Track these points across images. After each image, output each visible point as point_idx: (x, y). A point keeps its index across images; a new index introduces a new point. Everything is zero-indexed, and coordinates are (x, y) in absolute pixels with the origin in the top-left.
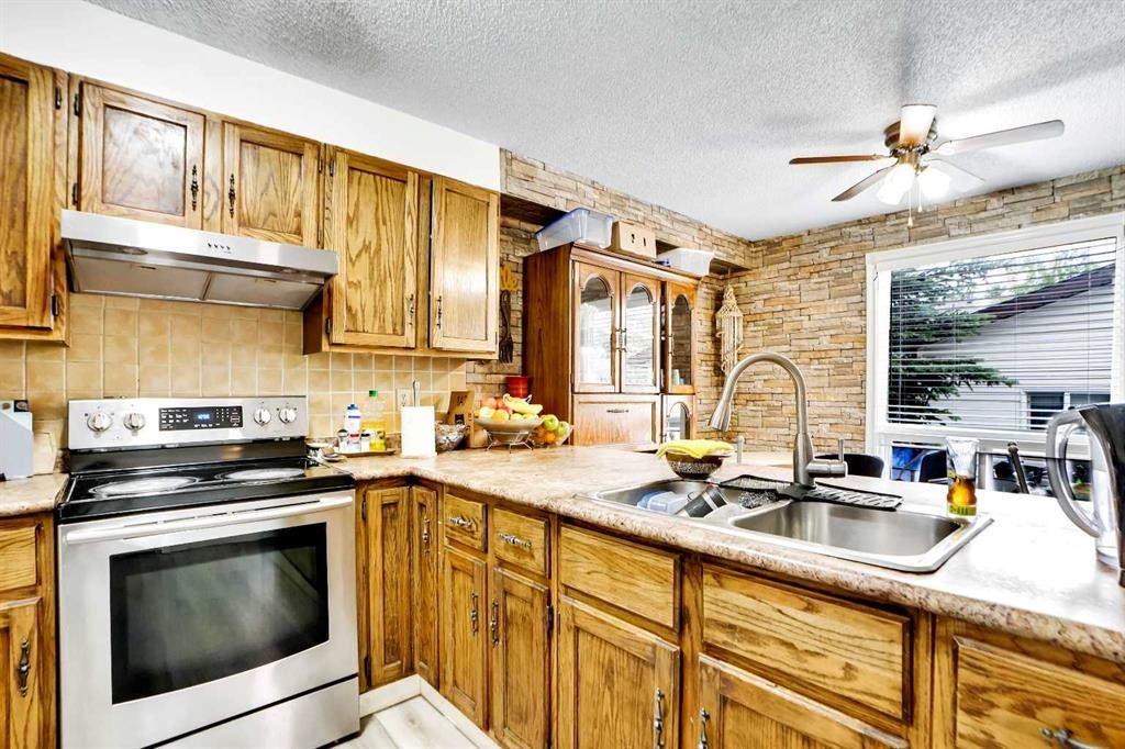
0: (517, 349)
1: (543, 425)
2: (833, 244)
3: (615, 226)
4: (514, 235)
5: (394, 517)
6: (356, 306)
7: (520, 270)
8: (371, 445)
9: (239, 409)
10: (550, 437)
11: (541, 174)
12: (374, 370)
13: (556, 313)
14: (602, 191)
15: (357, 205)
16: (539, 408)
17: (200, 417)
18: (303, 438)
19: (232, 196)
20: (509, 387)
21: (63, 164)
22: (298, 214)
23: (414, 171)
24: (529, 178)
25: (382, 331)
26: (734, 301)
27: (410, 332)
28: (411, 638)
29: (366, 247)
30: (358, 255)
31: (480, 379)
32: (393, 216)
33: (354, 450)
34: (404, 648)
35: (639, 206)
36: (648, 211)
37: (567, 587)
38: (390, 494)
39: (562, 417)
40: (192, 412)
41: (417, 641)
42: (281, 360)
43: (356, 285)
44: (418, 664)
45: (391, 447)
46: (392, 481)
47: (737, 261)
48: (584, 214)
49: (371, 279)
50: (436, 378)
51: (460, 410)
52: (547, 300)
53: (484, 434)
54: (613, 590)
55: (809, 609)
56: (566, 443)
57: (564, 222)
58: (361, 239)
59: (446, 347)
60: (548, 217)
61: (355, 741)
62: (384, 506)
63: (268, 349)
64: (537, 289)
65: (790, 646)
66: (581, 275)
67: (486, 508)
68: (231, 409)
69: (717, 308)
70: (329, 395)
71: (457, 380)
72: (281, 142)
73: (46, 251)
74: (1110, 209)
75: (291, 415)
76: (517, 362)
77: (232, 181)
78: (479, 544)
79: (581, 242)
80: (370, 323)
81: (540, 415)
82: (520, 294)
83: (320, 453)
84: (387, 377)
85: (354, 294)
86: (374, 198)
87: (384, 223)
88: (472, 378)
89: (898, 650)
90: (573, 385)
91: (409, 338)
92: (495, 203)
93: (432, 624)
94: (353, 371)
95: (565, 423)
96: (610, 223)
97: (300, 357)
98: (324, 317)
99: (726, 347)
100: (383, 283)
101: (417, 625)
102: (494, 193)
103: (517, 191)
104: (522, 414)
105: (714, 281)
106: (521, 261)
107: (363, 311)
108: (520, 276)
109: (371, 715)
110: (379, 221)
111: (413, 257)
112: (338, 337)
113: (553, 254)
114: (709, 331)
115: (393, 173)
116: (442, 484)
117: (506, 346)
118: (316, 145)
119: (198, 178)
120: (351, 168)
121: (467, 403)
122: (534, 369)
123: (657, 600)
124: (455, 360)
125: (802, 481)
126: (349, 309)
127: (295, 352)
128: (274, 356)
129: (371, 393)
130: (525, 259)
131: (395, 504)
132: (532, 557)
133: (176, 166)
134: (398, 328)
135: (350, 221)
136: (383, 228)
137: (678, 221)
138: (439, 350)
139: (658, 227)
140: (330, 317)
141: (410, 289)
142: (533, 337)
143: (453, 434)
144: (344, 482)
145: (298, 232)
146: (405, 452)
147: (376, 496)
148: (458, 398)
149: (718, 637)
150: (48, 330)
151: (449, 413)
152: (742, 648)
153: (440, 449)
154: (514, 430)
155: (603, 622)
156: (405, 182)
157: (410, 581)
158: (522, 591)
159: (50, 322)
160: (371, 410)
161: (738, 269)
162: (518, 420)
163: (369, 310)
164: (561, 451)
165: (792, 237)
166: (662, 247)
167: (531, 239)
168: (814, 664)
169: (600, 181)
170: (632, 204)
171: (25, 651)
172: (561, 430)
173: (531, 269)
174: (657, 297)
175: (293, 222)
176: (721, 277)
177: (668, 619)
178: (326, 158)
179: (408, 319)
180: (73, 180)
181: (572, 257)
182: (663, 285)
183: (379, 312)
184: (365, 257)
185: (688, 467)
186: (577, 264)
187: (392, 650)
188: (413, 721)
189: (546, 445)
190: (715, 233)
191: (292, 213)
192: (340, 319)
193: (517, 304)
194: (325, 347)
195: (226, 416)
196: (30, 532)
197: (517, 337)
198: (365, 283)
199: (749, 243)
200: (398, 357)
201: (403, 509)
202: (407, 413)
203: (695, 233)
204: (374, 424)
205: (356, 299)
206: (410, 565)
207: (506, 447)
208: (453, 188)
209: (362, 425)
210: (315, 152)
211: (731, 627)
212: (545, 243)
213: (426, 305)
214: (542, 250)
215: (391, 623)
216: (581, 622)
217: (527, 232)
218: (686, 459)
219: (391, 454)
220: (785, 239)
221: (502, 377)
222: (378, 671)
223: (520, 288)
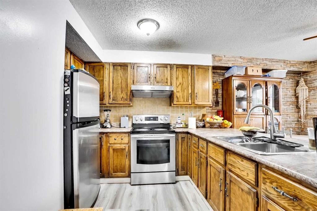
0: (220, 103)
1: (223, 122)
3: (246, 69)
4: (219, 74)
5: (184, 140)
6: (178, 96)
7: (221, 83)
8: (183, 125)
9: (158, 117)
10: (226, 126)
11: (224, 58)
12: (184, 109)
13: (229, 94)
14: (244, 58)
15: (178, 75)
16: (223, 118)
17: (151, 119)
18: (169, 123)
19: (155, 78)
20: (218, 113)
21: (132, 77)
22: (167, 79)
23: (190, 65)
24: (220, 60)
25: (184, 101)
26: (304, 83)
27: (190, 101)
28: (187, 167)
29: (180, 84)
30: (179, 85)
31: (210, 111)
32: (186, 76)
33: (179, 126)
34: (186, 169)
35: (258, 60)
36: (262, 61)
37: (210, 156)
38: (183, 135)
39: (230, 120)
40: (150, 117)
41: (188, 168)
42: (165, 107)
43: (178, 92)
44: (188, 173)
45: (187, 126)
46: (184, 133)
47: (304, 70)
48: (236, 68)
49: (181, 90)
50: (198, 111)
51: (204, 119)
52: (227, 90)
53: (208, 125)
54: (215, 157)
56: (231, 127)
57: (231, 69)
58: (179, 82)
59: (198, 104)
60: (228, 68)
61: (174, 184)
62: (182, 138)
63: (163, 105)
64: (225, 88)
65: (239, 169)
66: (236, 83)
67: (199, 139)
68: (156, 117)
69: (297, 86)
70: (175, 115)
71: (204, 111)
72: (163, 66)
73: (130, 92)
75: (167, 119)
76: (220, 107)
77: (155, 75)
78: (197, 147)
79: (235, 75)
80: (181, 100)
81: (223, 120)
82: (221, 89)
83: (172, 127)
84: (187, 111)
85: (178, 94)
86: (182, 73)
87: (184, 78)
88: (208, 111)
89: (254, 170)
90: (233, 113)
91: (190, 102)
92: (210, 68)
93: (190, 164)
94: (180, 109)
95: (230, 123)
96: (244, 68)
97: (169, 107)
98: (172, 99)
99: (300, 99)
100: (184, 91)
101: (188, 164)
102: (210, 66)
103: (217, 64)
104: (217, 120)
105: (296, 77)
106: (221, 81)
107: (180, 97)
108: (221, 85)
109: (178, 181)
110: (183, 77)
111: (191, 84)
112: (175, 103)
113: (228, 78)
114: (294, 94)
115: (185, 67)
116: (192, 134)
117: (217, 103)
118: (170, 64)
119: (150, 76)
120: (177, 68)
121: (205, 117)
122: (224, 108)
123: (221, 159)
124: (203, 107)
125: (273, 138)
126: (177, 97)
127: (168, 106)
128: (164, 107)
129: (183, 114)
130: (222, 80)
131: (184, 138)
132: (204, 149)
133: (147, 74)
134: (188, 100)
135: (177, 78)
136: (184, 79)
137: (274, 62)
138: (197, 105)
139: (266, 65)
140: (173, 99)
141: (190, 91)
142: (224, 100)
143: (201, 124)
144: (174, 132)
145: (167, 82)
146: (189, 127)
147: (180, 135)
148: (204, 115)
149: (230, 167)
150: (130, 104)
151: (202, 119)
152: (233, 169)
153: (197, 127)
154: (215, 123)
155: (214, 163)
156: (188, 68)
157: (187, 155)
158: (203, 157)
159: (130, 103)
160: (183, 118)
161: (304, 73)
162: (215, 121)
163: (181, 97)
164: (229, 129)
166: (265, 71)
167: (224, 75)
168: (243, 173)
169: (243, 55)
170: (255, 60)
171: (127, 152)
172: (228, 124)
173: (223, 83)
174: (264, 87)
175: (166, 81)
176: (299, 75)
177: (222, 162)
178: (171, 66)
179: (189, 98)
180: (133, 80)
181: (233, 79)
182: (266, 83)
183: (183, 97)
184: (180, 86)
185: (246, 133)
186: (234, 80)
187: (183, 169)
188: (186, 184)
189: (225, 128)
190: (291, 62)
191: (166, 79)
192: (175, 99)
193: (220, 92)
194: (172, 105)
195: (155, 119)
196: (128, 135)
197: (220, 100)
198: (180, 91)
199: (311, 62)
200: (189, 107)
201: (186, 139)
202: (190, 119)
203: (282, 64)
204: (183, 121)
205: (178, 95)
206: (187, 151)
207: (213, 128)
208: (199, 67)
209: (181, 121)
210: (170, 66)
211: (232, 165)
212: (227, 75)
213: (193, 95)
214: (226, 77)
215: (183, 163)
216: (212, 164)
217: (222, 73)
218: (245, 131)
219: (187, 128)
221: (216, 110)
223: (221, 88)
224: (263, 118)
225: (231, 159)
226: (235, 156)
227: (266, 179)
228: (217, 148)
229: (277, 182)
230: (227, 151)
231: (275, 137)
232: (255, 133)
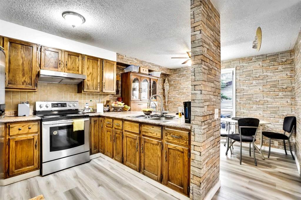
0: (120, 92)
1: (124, 107)
2: (186, 70)
3: (140, 68)
4: (119, 69)
5: (96, 123)
6: (89, 85)
7: (121, 76)
8: (91, 111)
9: (66, 104)
10: (126, 109)
11: (125, 57)
12: (91, 96)
13: (128, 85)
14: (137, 60)
15: (89, 66)
16: (124, 104)
17: (59, 105)
18: (77, 109)
19: (66, 65)
20: (118, 100)
21: (38, 60)
22: (78, 68)
23: (100, 58)
24: (122, 59)
25: (93, 89)
26: (167, 81)
27: (99, 89)
28: (99, 146)
29: (90, 73)
30: (89, 75)
31: (112, 98)
32: (95, 67)
33: (87, 112)
34: (98, 147)
35: (146, 63)
36: (148, 64)
37: (125, 131)
38: (95, 119)
39: (128, 105)
40: (57, 104)
41: (100, 146)
42: (73, 94)
43: (88, 80)
44: (100, 150)
45: (95, 111)
46: (96, 116)
47: (168, 73)
48: (133, 66)
49: (91, 79)
50: (103, 98)
51: (108, 104)
52: (126, 82)
53: (113, 109)
54: (131, 130)
55: (153, 128)
56: (129, 110)
57: (129, 67)
58: (89, 72)
59: (106, 92)
60: (127, 66)
62: (94, 121)
63: (70, 92)
64: (124, 80)
65: (151, 133)
66: (132, 77)
67: (113, 120)
68: (64, 104)
69: (164, 83)
70: (82, 101)
71: (108, 98)
72: (75, 54)
73: (35, 76)
74: (231, 67)
75: (76, 105)
76: (120, 95)
77: (66, 62)
78: (111, 126)
79: (133, 71)
80: (91, 88)
81: (124, 105)
82: (121, 81)
83: (81, 112)
84: (93, 98)
85: (88, 82)
86: (92, 64)
87: (94, 69)
88: (111, 98)
89: (161, 131)
90: (131, 99)
91: (99, 90)
92: (115, 64)
93: (103, 142)
94: (87, 96)
95: (129, 107)
96: (139, 67)
97: (77, 94)
98: (83, 87)
99: (166, 91)
100: (94, 80)
101: (100, 143)
102: (115, 62)
103: (120, 61)
104: (120, 105)
105: (164, 77)
106: (121, 74)
107: (90, 85)
108: (121, 77)
109: (92, 159)
110: (93, 68)
111: (99, 75)
112: (85, 90)
113: (127, 73)
114: (162, 87)
115: (95, 59)
116: (105, 117)
117: (117, 91)
118: (81, 54)
119: (61, 62)
120: (88, 59)
121: (109, 103)
122: (123, 96)
123: (136, 130)
124: (107, 94)
125: (162, 114)
126: (87, 85)
127: (76, 93)
128: (72, 94)
129: (91, 101)
130: (122, 74)
131: (96, 121)
132: (120, 127)
133: (56, 60)
134: (97, 89)
135: (88, 68)
136: (94, 70)
137: (154, 66)
138: (104, 92)
140: (84, 86)
141: (99, 81)
142: (123, 89)
143: (107, 109)
144: (88, 116)
145: (78, 71)
146: (97, 112)
147: (93, 119)
148: (108, 102)
149: (144, 133)
150: (35, 89)
151: (106, 105)
152: (147, 134)
153: (104, 112)
154: (119, 108)
155: (130, 135)
156: (98, 61)
157: (99, 135)
158: (118, 133)
159: (36, 88)
160: (91, 104)
161: (168, 75)
162: (119, 106)
163: (91, 85)
164: (128, 112)
165: (179, 69)
166: (150, 71)
167: (123, 69)
168: (154, 134)
169: (137, 58)
170: (144, 62)
171: (36, 142)
172: (128, 108)
173: (123, 76)
174: (149, 82)
175: (77, 69)
176: (165, 76)
177: (138, 132)
178: (83, 56)
179: (98, 87)
180: (39, 63)
181: (131, 74)
182: (150, 79)
183: (93, 85)
184: (90, 75)
185: (146, 113)
186: (132, 76)
187: (95, 147)
189: (125, 111)
190: (162, 68)
191: (77, 67)
192: (86, 87)
193: (120, 83)
194: (83, 92)
195: (63, 105)
196: (37, 123)
197: (120, 89)
198: (90, 80)
199: (170, 69)
200: (96, 94)
201: (97, 122)
202: (98, 104)
203: (158, 68)
204: (91, 107)
205: (89, 83)
206: (99, 132)
207: (117, 111)
208: (107, 61)
209: (89, 107)
210: (81, 56)
211: (145, 132)
212: (126, 71)
213: (102, 84)
214: (125, 72)
215: (95, 142)
216: (127, 135)
217: (122, 68)
218: (146, 111)
219: (95, 112)
220: (178, 69)
221: (117, 98)
222: (93, 151)
223: (121, 79)
224: (148, 103)
225: (145, 128)
226: (148, 126)
227: (167, 133)
228: (133, 124)
229: (173, 133)
230: (141, 124)
231: (163, 113)
232: (151, 112)
